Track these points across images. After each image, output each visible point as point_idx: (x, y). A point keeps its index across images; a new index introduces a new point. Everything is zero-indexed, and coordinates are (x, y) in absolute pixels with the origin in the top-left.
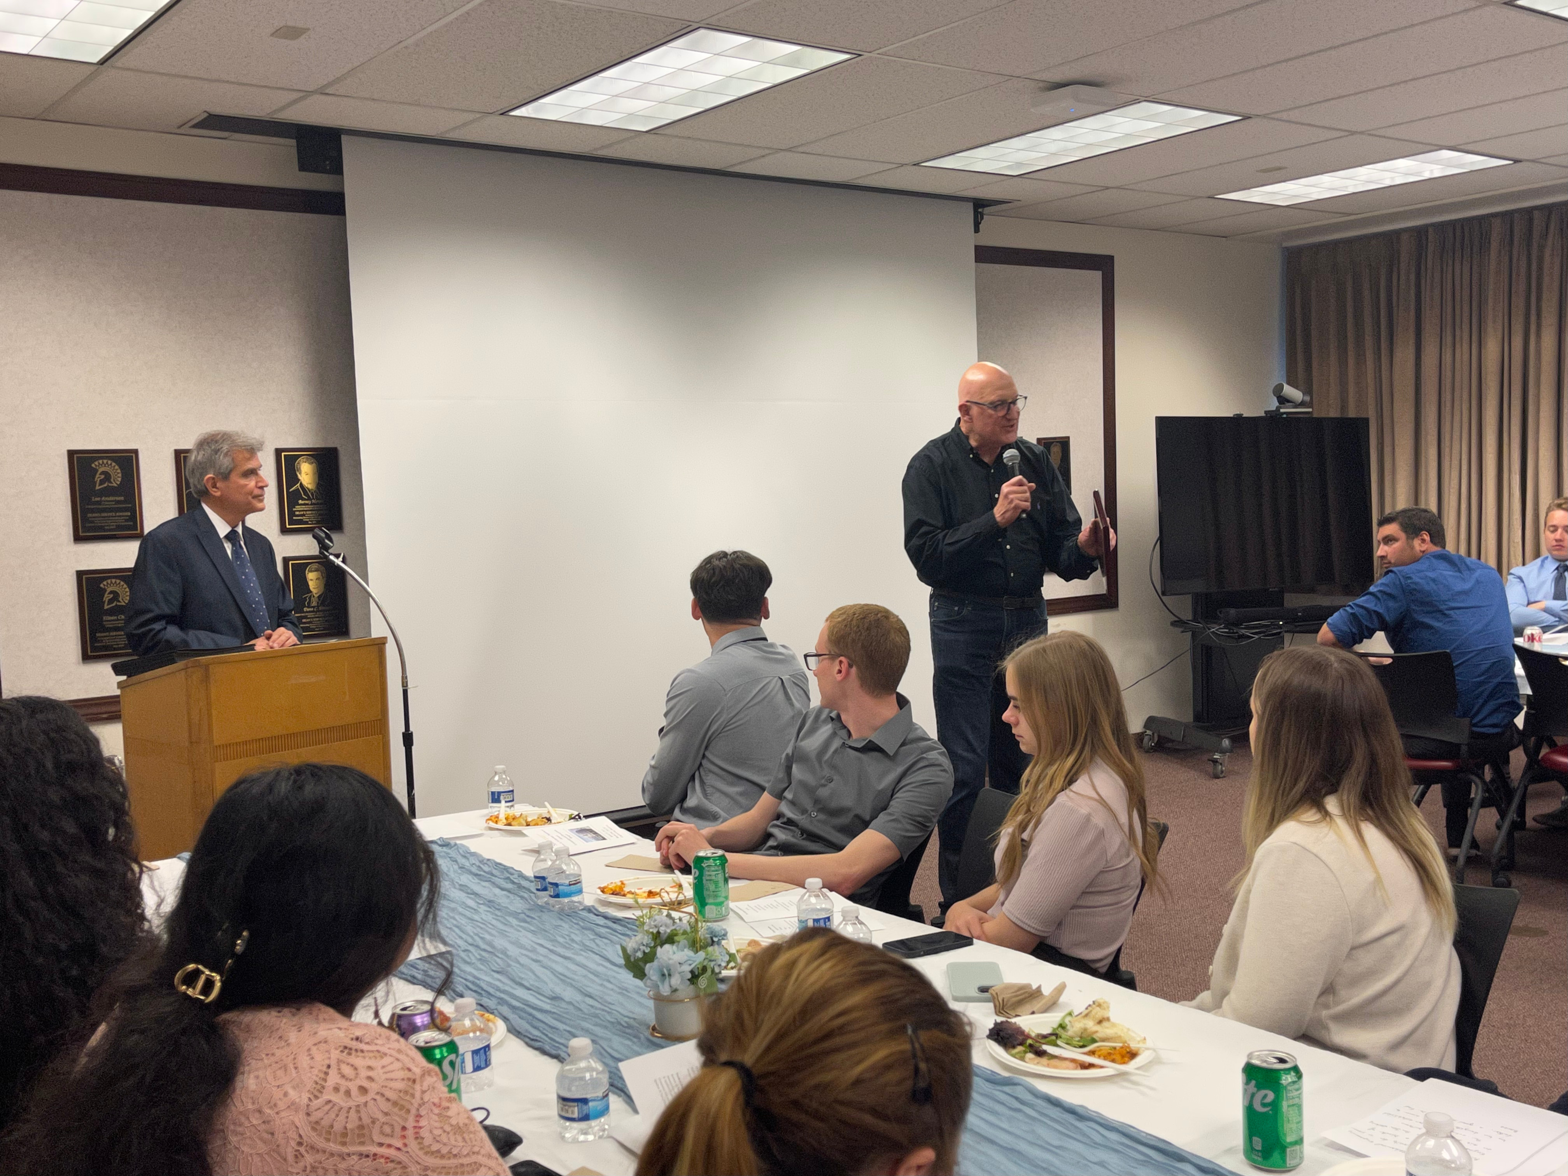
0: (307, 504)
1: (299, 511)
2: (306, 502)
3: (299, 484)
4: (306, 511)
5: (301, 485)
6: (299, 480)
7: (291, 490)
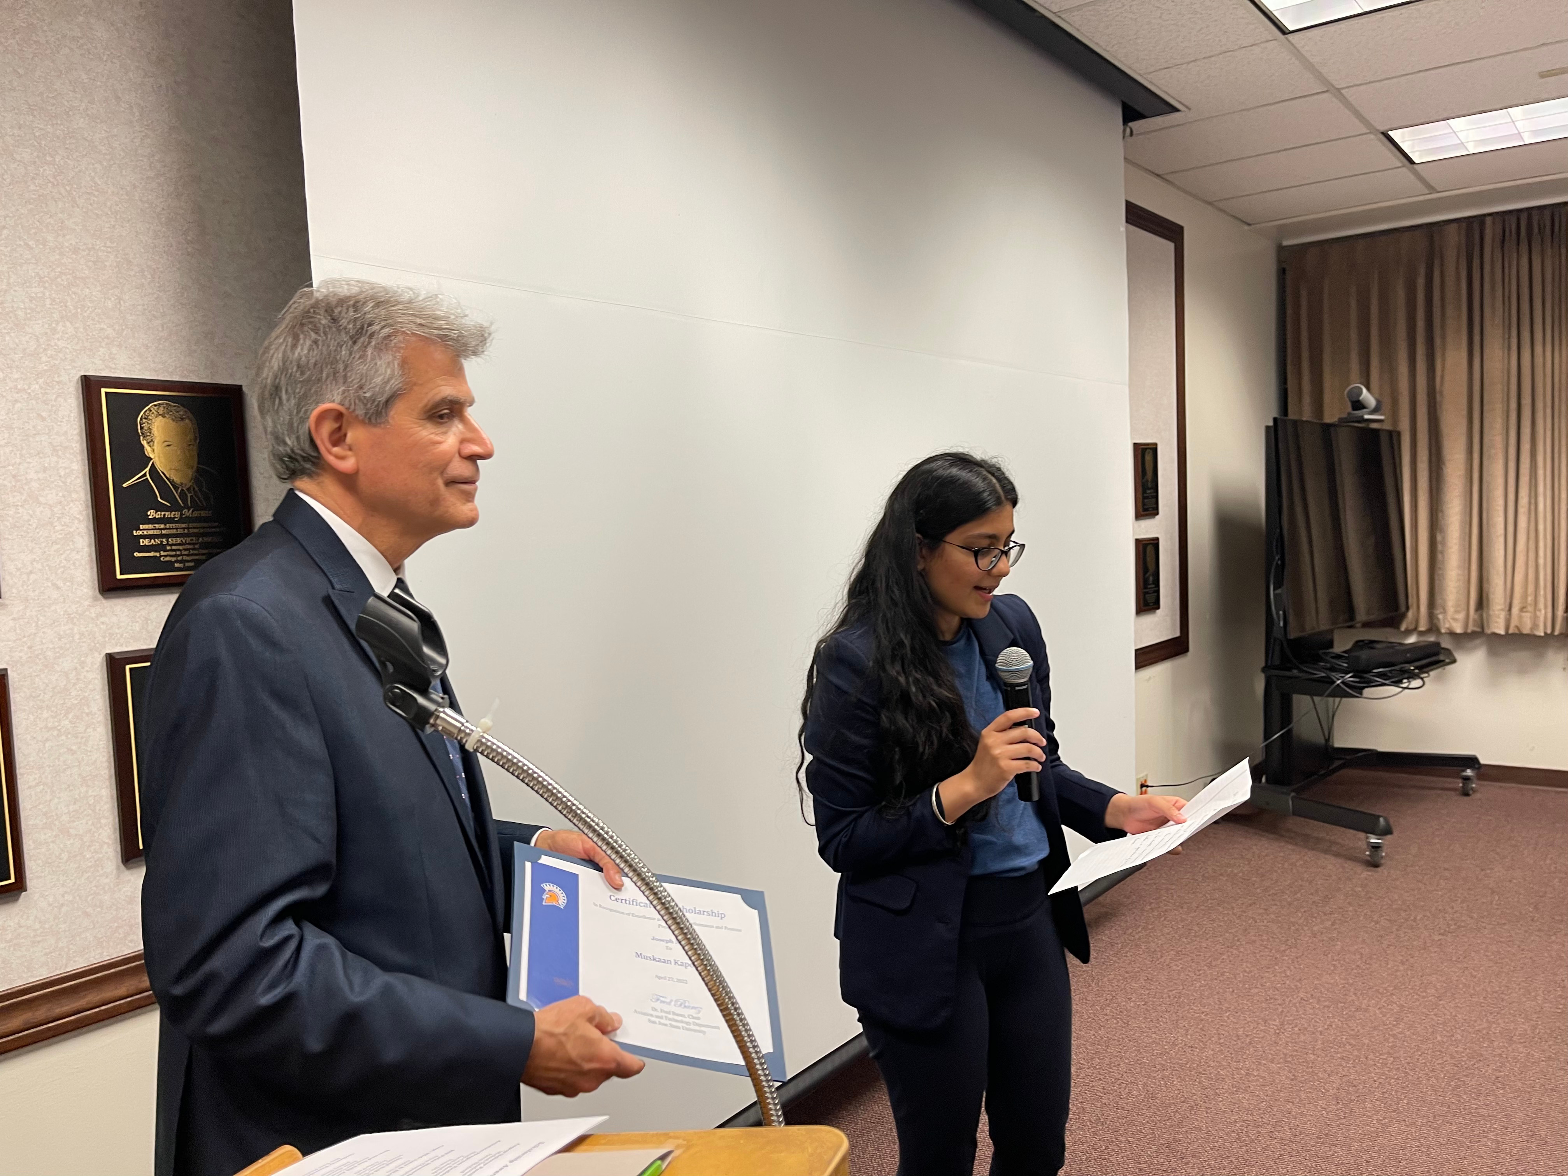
0: (171, 520)
1: (150, 537)
3: (147, 469)
4: (167, 536)
5: (154, 471)
6: (151, 459)
7: (125, 485)
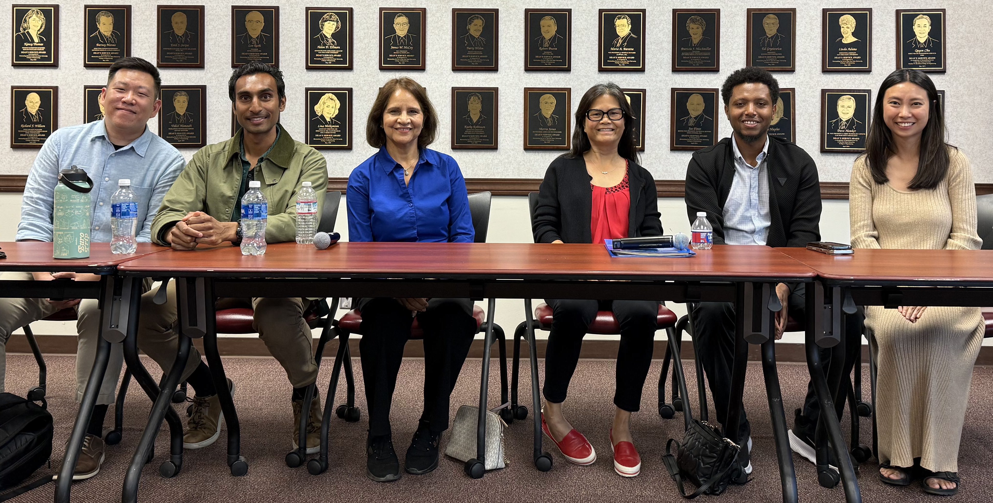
0: (103, 47)
1: (97, 52)
2: (102, 45)
4: (102, 52)
5: (99, 32)
6: (99, 29)
7: (90, 36)
